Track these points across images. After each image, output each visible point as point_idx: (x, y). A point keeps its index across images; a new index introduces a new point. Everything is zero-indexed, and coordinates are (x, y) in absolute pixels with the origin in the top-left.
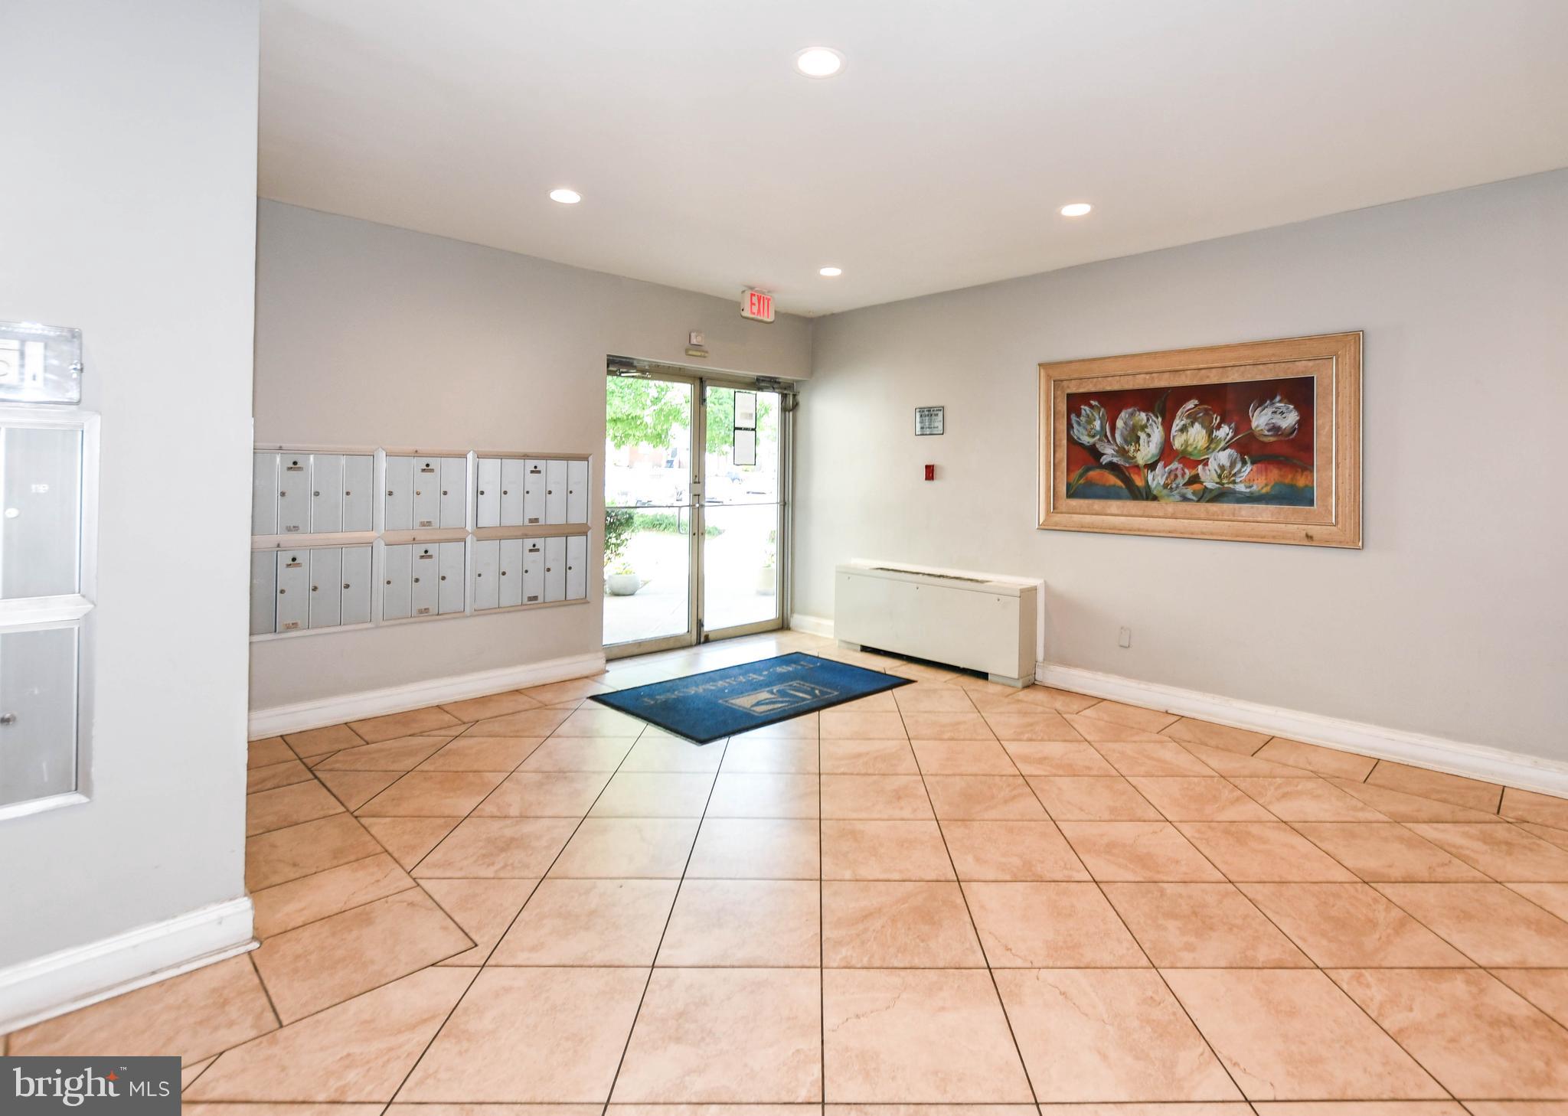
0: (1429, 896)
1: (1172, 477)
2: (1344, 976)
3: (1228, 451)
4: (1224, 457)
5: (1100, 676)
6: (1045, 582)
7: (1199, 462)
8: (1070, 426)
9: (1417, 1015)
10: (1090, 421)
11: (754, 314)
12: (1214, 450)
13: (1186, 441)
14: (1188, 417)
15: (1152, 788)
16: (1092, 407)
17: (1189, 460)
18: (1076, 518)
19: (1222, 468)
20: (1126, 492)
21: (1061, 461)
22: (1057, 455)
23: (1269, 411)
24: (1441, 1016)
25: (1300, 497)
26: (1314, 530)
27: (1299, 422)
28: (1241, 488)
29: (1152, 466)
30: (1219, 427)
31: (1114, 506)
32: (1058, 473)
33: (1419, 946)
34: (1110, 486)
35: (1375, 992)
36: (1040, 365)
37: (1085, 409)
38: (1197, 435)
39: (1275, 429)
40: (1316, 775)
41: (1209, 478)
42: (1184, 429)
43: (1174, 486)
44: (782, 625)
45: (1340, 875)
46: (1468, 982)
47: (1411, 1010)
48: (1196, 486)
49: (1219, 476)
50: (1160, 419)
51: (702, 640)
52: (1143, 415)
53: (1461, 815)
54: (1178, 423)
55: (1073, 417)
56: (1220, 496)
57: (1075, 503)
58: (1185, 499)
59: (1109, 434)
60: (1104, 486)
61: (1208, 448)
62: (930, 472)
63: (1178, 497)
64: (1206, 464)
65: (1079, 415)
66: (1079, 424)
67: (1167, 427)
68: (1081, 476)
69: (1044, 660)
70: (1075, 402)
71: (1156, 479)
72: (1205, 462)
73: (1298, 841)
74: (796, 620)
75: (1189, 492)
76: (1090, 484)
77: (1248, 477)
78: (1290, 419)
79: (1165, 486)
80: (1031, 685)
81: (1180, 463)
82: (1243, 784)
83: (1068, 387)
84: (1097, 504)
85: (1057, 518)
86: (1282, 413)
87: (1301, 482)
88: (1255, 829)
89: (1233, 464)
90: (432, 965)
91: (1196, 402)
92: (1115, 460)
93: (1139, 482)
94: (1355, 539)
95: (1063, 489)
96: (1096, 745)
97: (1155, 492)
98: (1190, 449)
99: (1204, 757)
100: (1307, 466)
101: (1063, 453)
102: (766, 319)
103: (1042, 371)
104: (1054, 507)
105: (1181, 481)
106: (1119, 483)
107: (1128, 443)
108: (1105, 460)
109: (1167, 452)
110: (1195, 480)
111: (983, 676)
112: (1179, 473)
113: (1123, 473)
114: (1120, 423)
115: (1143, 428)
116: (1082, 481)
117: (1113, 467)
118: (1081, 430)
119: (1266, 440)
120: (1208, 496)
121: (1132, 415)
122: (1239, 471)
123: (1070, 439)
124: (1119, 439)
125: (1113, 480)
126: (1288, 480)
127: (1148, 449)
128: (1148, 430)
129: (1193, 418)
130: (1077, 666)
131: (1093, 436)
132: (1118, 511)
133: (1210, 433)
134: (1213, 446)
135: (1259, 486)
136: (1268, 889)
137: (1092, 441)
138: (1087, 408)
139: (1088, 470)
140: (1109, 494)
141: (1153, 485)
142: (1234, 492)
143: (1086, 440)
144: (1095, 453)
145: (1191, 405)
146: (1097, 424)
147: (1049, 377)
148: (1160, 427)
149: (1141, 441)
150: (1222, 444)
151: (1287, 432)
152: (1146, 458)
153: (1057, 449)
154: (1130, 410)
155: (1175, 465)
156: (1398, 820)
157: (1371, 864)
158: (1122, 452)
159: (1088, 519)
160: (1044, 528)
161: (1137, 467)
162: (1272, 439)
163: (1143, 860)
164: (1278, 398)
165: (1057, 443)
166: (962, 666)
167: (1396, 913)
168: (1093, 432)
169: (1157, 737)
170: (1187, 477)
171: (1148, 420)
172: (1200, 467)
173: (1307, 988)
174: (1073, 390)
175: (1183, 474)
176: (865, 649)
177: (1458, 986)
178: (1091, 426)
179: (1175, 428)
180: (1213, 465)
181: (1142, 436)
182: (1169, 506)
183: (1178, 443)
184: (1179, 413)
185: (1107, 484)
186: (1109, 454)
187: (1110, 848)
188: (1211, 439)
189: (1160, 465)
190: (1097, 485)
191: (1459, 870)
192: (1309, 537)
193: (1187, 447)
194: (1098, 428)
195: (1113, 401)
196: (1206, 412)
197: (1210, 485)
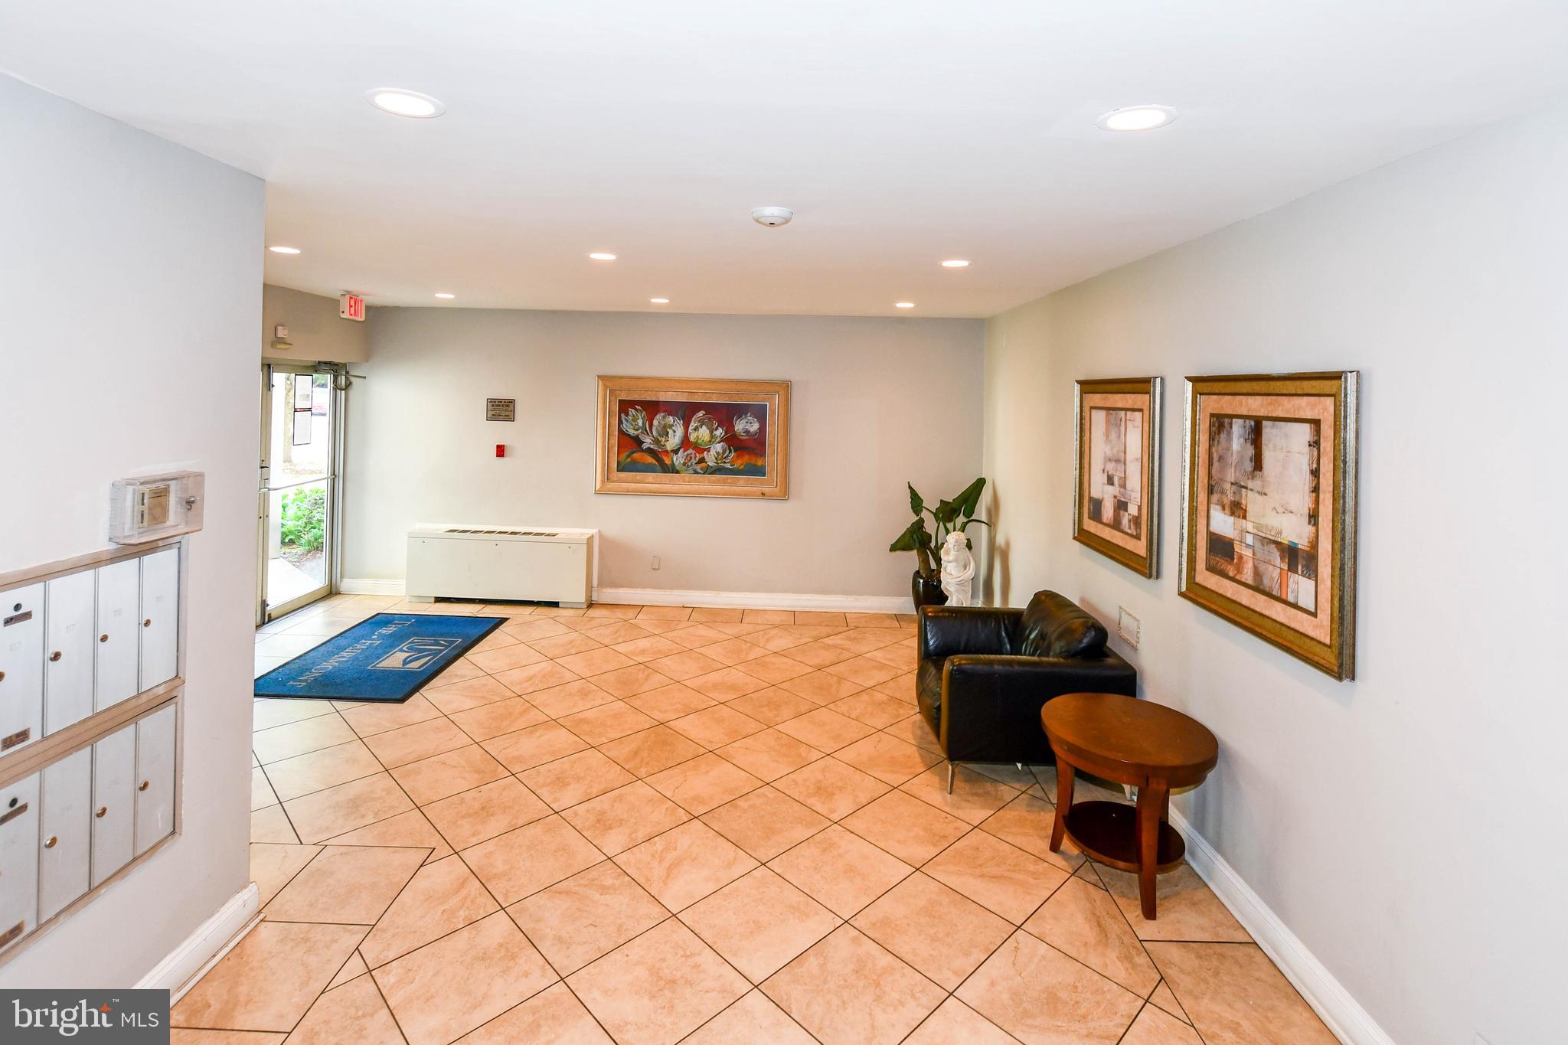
0: (840, 668)
1: (689, 459)
2: (831, 706)
3: (722, 443)
4: (719, 447)
5: (639, 591)
6: (599, 531)
7: (705, 450)
8: (620, 422)
9: (858, 711)
10: (635, 419)
11: (351, 315)
12: (714, 443)
13: (697, 437)
14: (699, 421)
15: (711, 651)
16: (636, 410)
17: (699, 449)
18: (625, 485)
19: (718, 453)
20: (659, 468)
21: (613, 447)
22: (610, 442)
23: (744, 421)
24: (866, 708)
25: (759, 471)
26: (766, 490)
27: (759, 429)
28: (728, 466)
29: (676, 452)
30: (717, 429)
31: (650, 476)
32: (611, 454)
33: (847, 688)
34: (648, 464)
35: (844, 708)
36: (599, 377)
37: (632, 411)
38: (704, 433)
39: (747, 432)
40: (774, 626)
41: (711, 459)
42: (696, 429)
43: (689, 464)
44: (331, 592)
45: (810, 670)
46: (867, 694)
47: (856, 710)
48: (703, 465)
49: (716, 459)
50: (682, 422)
51: (266, 620)
52: (671, 418)
53: (836, 631)
54: (693, 425)
55: (623, 416)
56: (718, 470)
57: (622, 475)
58: (696, 472)
59: (648, 429)
60: (643, 463)
61: (710, 441)
62: (501, 451)
63: (691, 471)
64: (709, 451)
65: (627, 415)
66: (627, 421)
67: (686, 428)
68: (628, 456)
69: (598, 585)
70: (625, 406)
71: (678, 460)
72: (708, 450)
73: (786, 660)
74: (345, 585)
75: (698, 468)
76: (634, 462)
77: (732, 460)
78: (755, 427)
79: (684, 464)
80: (591, 605)
81: (693, 450)
82: (748, 638)
83: (620, 395)
84: (639, 476)
85: (610, 485)
86: (751, 423)
87: (760, 463)
88: (767, 659)
89: (724, 452)
90: (421, 866)
91: (704, 413)
92: (652, 446)
93: (668, 462)
94: (785, 494)
95: (614, 465)
96: (663, 635)
97: (678, 468)
98: (700, 441)
99: (720, 629)
100: (763, 454)
101: (615, 441)
102: (359, 319)
103: (600, 382)
104: (607, 478)
105: (694, 461)
106: (654, 462)
107: (662, 436)
108: (644, 446)
109: (686, 442)
110: (702, 460)
111: (555, 604)
112: (693, 456)
113: (658, 455)
114: (655, 422)
115: (671, 426)
116: (628, 460)
117: (650, 451)
118: (628, 424)
119: (743, 438)
120: (709, 471)
121: (664, 417)
122: (727, 456)
123: (621, 431)
124: (655, 433)
125: (650, 460)
126: (753, 462)
127: (673, 440)
128: (674, 428)
129: (702, 422)
130: (622, 587)
131: (637, 430)
132: (653, 481)
133: (711, 432)
134: (713, 440)
135: (739, 464)
136: (788, 683)
137: (636, 433)
138: (633, 410)
139: (633, 452)
140: (647, 469)
141: (676, 463)
142: (724, 468)
143: (632, 432)
144: (638, 442)
145: (701, 414)
146: (640, 422)
147: (605, 387)
148: (682, 427)
149: (669, 435)
150: (718, 439)
151: (753, 434)
152: (672, 446)
153: (611, 437)
154: (663, 414)
155: (690, 451)
156: (817, 639)
157: (817, 661)
158: (657, 441)
159: (633, 486)
160: (598, 493)
161: (667, 451)
162: (745, 438)
163: (733, 688)
164: (749, 414)
165: (610, 433)
166: (536, 600)
167: (835, 678)
168: (637, 427)
169: (690, 624)
170: (697, 459)
171: (674, 421)
172: (705, 452)
173: (823, 715)
174: (624, 398)
175: (696, 457)
176: (438, 600)
177: (865, 697)
178: (635, 423)
179: (691, 428)
180: (713, 452)
181: (670, 432)
182: (686, 476)
183: (692, 437)
184: (693, 419)
185: (646, 462)
186: (648, 442)
187: (715, 686)
188: (712, 436)
189: (681, 451)
190: (638, 462)
191: (846, 655)
192: (763, 494)
193: (698, 439)
194: (641, 424)
195: (652, 408)
196: (710, 419)
197: (711, 464)
